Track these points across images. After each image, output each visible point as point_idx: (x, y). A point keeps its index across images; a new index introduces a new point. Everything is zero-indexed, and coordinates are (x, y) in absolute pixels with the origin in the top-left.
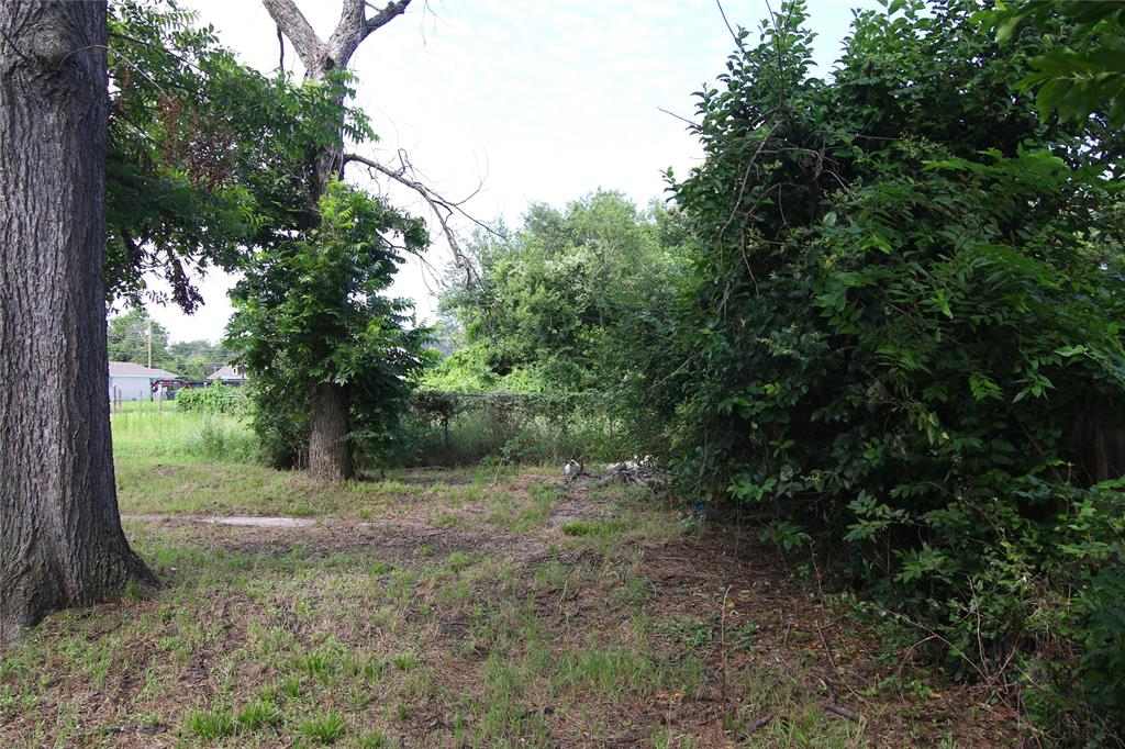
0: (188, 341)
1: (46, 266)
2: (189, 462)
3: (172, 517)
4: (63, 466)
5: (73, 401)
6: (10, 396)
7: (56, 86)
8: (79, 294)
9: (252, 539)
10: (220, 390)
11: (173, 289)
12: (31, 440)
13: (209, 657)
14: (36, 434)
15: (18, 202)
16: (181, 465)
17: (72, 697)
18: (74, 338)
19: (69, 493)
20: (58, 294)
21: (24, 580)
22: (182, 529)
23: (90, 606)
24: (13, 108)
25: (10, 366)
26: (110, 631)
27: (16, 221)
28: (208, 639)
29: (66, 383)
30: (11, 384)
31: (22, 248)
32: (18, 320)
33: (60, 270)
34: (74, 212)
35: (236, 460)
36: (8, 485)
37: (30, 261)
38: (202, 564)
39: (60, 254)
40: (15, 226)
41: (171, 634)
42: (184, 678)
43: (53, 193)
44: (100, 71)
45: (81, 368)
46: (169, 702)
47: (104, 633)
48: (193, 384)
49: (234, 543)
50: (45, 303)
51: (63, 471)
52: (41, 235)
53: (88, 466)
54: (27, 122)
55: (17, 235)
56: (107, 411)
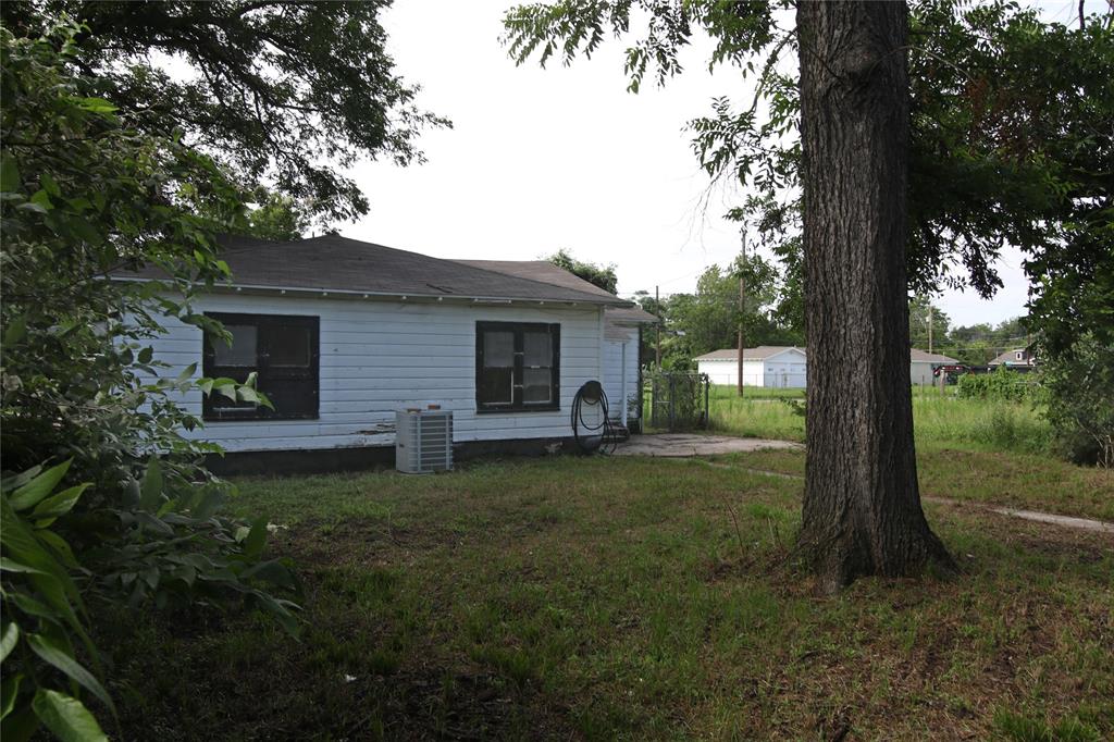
0: (967, 327)
1: (857, 262)
2: (976, 449)
3: (963, 503)
4: (871, 445)
5: (879, 385)
6: (828, 380)
7: (865, 96)
8: (885, 285)
9: (1051, 537)
10: (1006, 376)
11: (970, 273)
12: (845, 418)
13: (1014, 655)
14: (849, 414)
15: (834, 209)
16: (968, 451)
17: (883, 659)
18: (881, 327)
19: (876, 469)
20: (867, 287)
21: (839, 543)
22: (975, 516)
23: (894, 577)
24: (829, 126)
25: (828, 353)
26: (913, 605)
27: (832, 225)
28: (1012, 636)
29: (874, 368)
30: (829, 369)
31: (838, 248)
32: (835, 312)
33: (869, 264)
34: (879, 211)
35: (1028, 451)
36: (826, 457)
37: (844, 259)
38: (999, 555)
39: (869, 250)
40: (831, 229)
41: (973, 621)
42: (988, 670)
43: (862, 197)
44: (902, 72)
45: (887, 355)
46: (975, 690)
47: (907, 605)
48: (976, 370)
49: (1031, 539)
50: (856, 296)
51: (871, 449)
52: (854, 234)
53: (892, 446)
54: (841, 135)
55: (833, 237)
56: (909, 395)
